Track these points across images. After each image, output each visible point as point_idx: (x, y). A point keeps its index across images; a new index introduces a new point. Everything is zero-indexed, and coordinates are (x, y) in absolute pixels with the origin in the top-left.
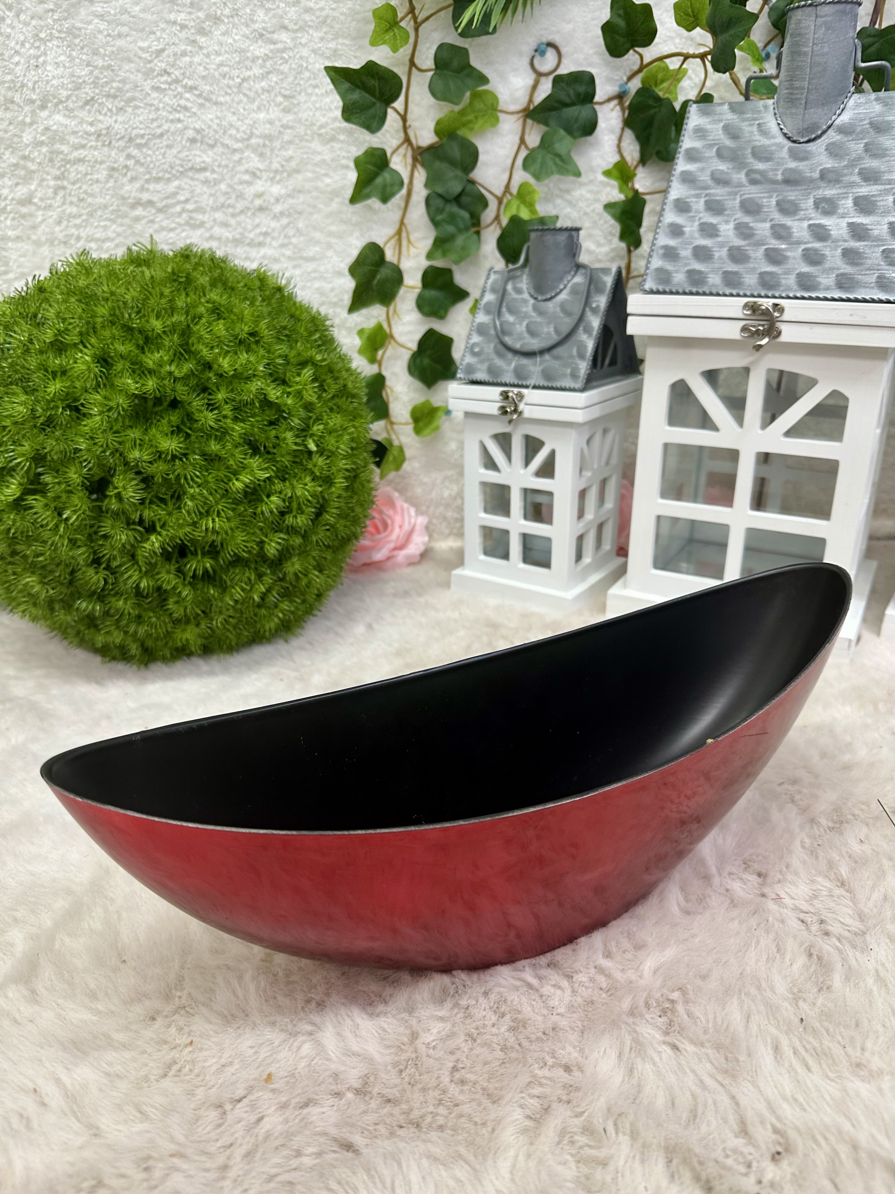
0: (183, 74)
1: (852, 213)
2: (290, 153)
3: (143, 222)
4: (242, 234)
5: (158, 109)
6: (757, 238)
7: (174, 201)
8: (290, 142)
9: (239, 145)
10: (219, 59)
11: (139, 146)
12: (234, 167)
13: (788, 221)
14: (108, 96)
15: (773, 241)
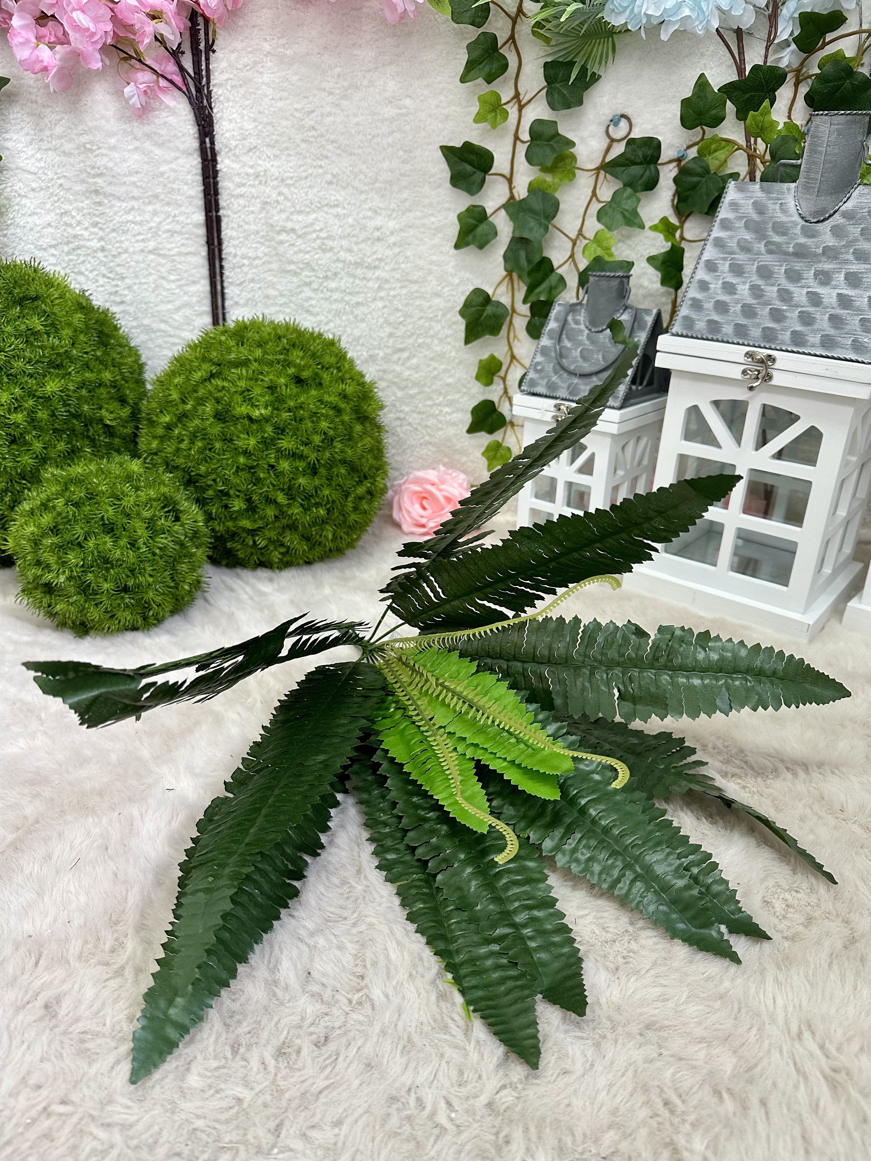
0: (327, 131)
1: (843, 285)
2: (405, 196)
3: (286, 245)
4: (362, 259)
5: (305, 157)
6: (766, 298)
7: (311, 229)
8: (406, 187)
9: (367, 188)
10: (356, 120)
11: (288, 186)
12: (360, 205)
13: (791, 287)
14: (268, 145)
15: (778, 303)
